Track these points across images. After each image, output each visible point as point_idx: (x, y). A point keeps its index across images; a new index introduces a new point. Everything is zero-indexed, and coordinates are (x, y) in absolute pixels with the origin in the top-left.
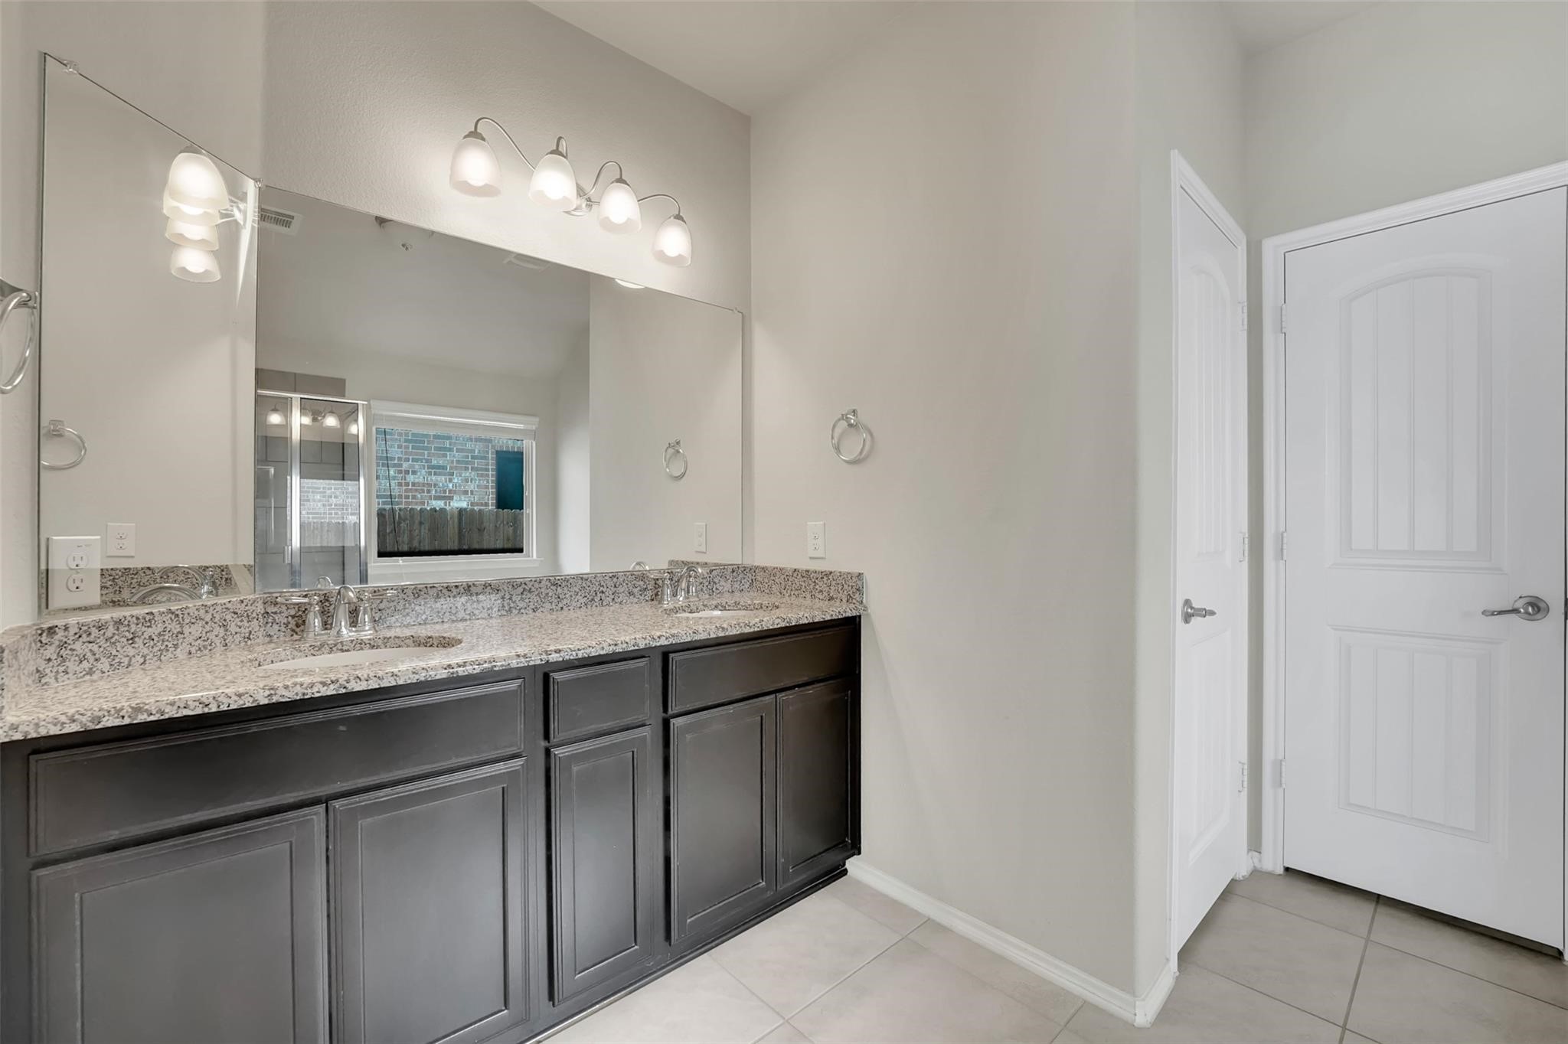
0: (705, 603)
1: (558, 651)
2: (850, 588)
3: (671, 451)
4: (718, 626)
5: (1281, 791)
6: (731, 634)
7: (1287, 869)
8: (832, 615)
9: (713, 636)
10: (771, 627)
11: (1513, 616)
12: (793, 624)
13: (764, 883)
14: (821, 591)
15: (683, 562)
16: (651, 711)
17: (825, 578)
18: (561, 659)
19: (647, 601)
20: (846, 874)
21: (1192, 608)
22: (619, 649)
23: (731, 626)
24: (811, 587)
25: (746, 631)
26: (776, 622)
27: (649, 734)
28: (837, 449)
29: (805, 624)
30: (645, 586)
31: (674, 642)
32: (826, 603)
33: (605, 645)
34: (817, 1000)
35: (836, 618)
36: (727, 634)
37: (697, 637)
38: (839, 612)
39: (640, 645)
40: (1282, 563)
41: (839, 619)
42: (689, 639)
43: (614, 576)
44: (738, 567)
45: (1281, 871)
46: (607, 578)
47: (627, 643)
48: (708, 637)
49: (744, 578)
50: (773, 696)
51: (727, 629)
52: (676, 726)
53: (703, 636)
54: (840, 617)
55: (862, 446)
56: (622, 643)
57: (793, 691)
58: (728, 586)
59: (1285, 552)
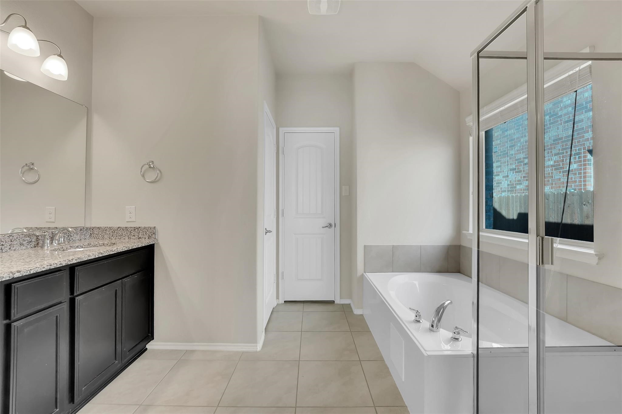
0: (71, 245)
1: (19, 272)
2: (150, 233)
3: (26, 168)
4: (99, 252)
5: (283, 280)
6: (105, 255)
7: (285, 302)
8: (145, 244)
9: (97, 257)
10: (121, 251)
11: (327, 228)
12: (130, 249)
13: (117, 361)
14: (134, 235)
15: (36, 228)
16: (65, 296)
17: (136, 230)
18: (21, 275)
19: (31, 248)
20: (147, 350)
21: (267, 230)
22: (52, 267)
23: (104, 252)
24: (129, 234)
25: (111, 253)
26: (124, 248)
27: (65, 307)
28: (143, 176)
29: (135, 248)
30: (31, 240)
31: (79, 261)
32: (137, 240)
33: (45, 266)
34: (151, 393)
35: (147, 245)
36: (103, 255)
37: (90, 258)
38: (148, 243)
39: (63, 264)
40: (283, 217)
41: (148, 245)
42: (86, 259)
43: (11, 236)
44: (84, 228)
45: (283, 302)
46: (6, 237)
47: (56, 264)
48: (95, 257)
49: (87, 233)
50: (121, 280)
51: (103, 254)
52: (78, 300)
53: (93, 257)
54: (148, 244)
55: (157, 175)
56: (54, 264)
57: (129, 277)
58: (78, 237)
59: (284, 214)
